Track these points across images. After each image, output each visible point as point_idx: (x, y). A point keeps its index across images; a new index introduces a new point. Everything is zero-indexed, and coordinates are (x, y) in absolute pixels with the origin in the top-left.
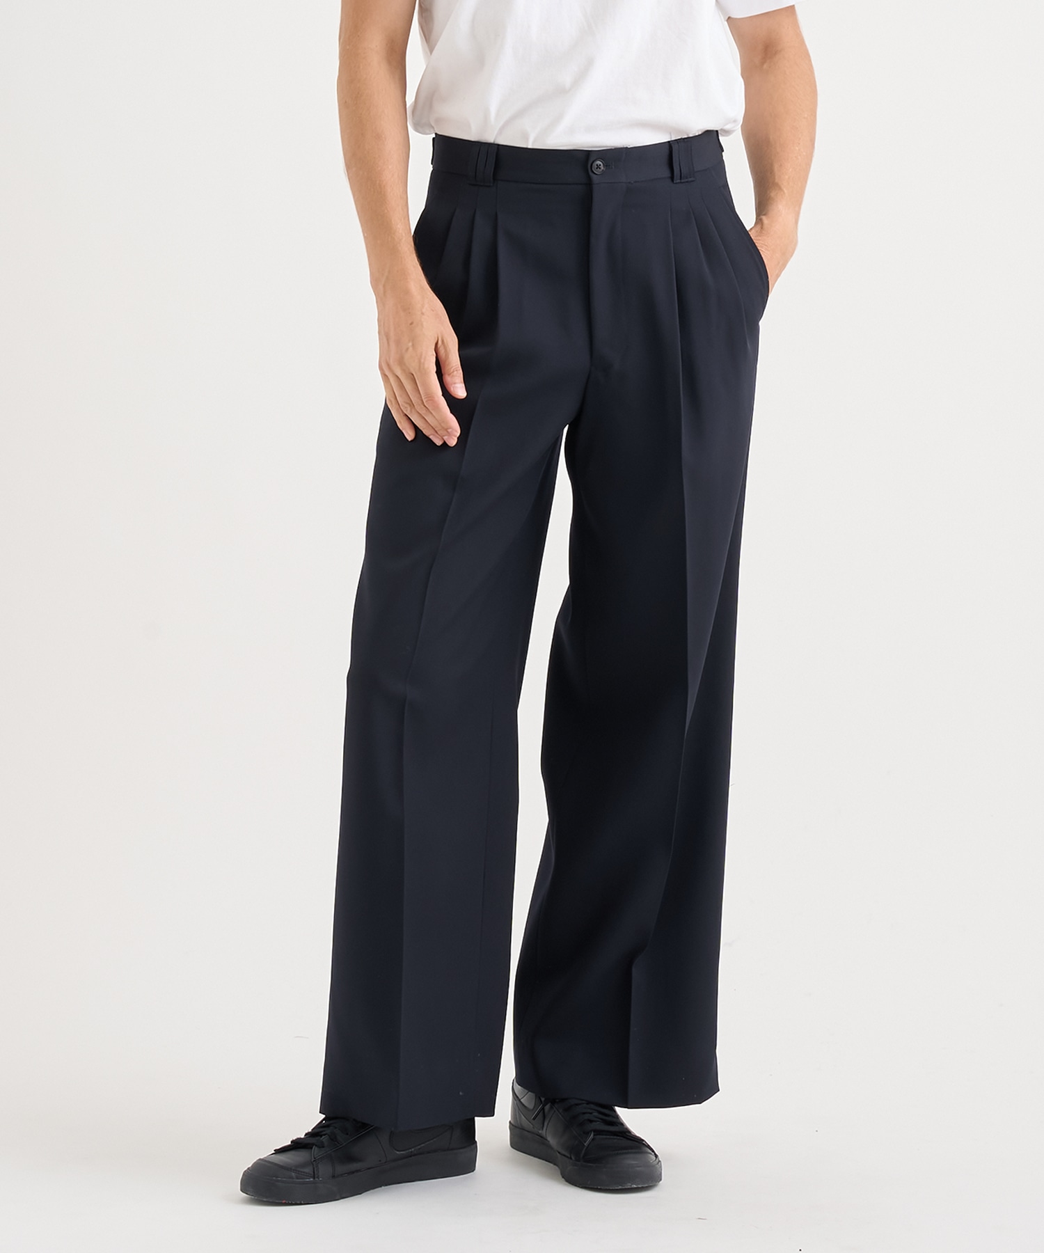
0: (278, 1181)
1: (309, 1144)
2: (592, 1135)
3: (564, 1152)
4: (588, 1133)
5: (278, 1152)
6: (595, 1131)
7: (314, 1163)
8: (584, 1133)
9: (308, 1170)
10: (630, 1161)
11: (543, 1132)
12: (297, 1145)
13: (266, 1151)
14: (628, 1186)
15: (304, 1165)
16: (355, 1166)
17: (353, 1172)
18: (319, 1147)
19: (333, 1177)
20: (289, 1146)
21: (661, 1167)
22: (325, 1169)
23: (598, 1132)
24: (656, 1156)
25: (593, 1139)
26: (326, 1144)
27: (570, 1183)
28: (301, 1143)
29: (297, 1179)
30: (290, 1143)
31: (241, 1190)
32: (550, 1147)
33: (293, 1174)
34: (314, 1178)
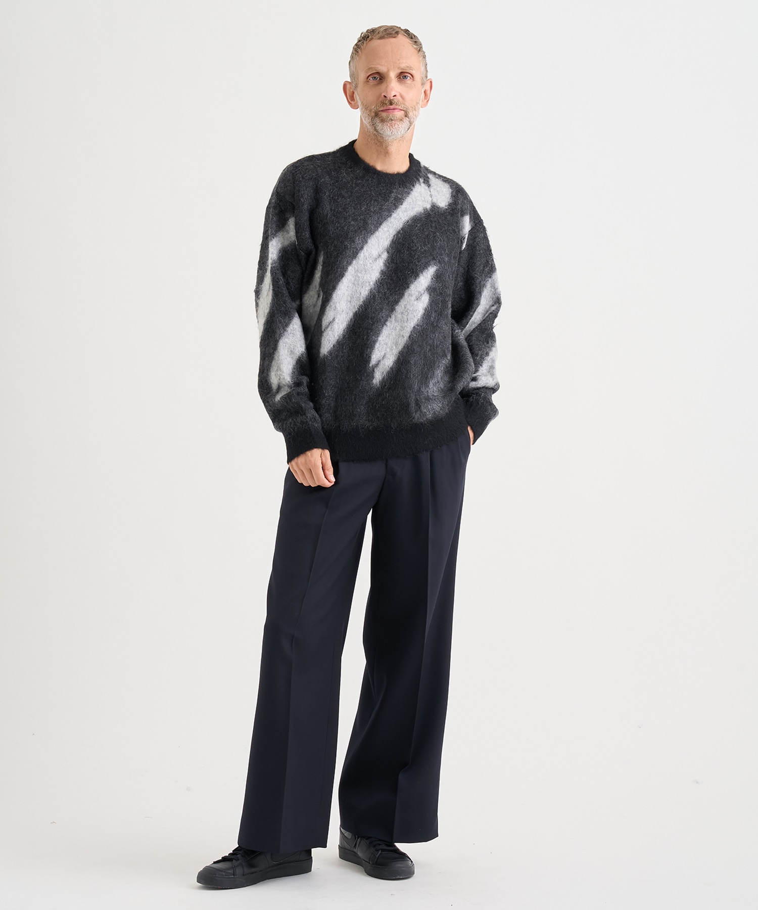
0: (217, 877)
1: (232, 859)
2: (380, 852)
3: (366, 860)
4: (378, 851)
5: (215, 863)
6: (381, 850)
7: (233, 868)
8: (376, 850)
9: (231, 871)
10: (399, 865)
11: (355, 850)
12: (225, 859)
13: (209, 863)
14: (398, 877)
15: (228, 869)
16: (254, 870)
17: (253, 873)
18: (236, 860)
19: (243, 875)
20: (220, 860)
21: (414, 867)
22: (239, 871)
23: (383, 850)
24: (412, 862)
25: (381, 854)
26: (240, 859)
27: (369, 875)
28: (226, 858)
29: (226, 875)
30: (221, 858)
31: (197, 881)
32: (359, 857)
33: (224, 873)
34: (234, 875)
